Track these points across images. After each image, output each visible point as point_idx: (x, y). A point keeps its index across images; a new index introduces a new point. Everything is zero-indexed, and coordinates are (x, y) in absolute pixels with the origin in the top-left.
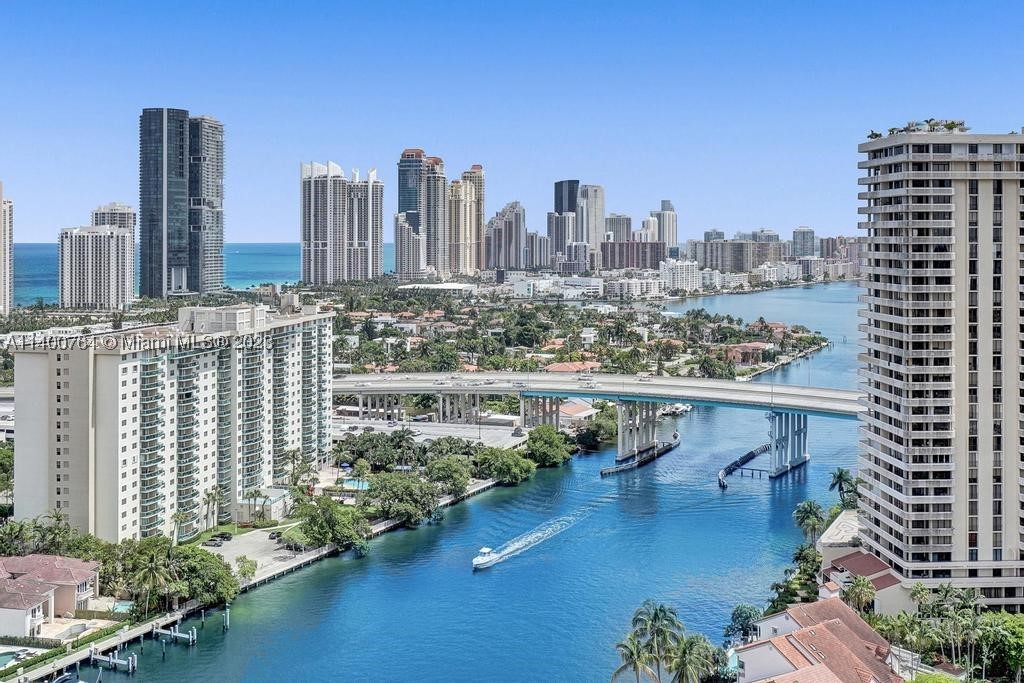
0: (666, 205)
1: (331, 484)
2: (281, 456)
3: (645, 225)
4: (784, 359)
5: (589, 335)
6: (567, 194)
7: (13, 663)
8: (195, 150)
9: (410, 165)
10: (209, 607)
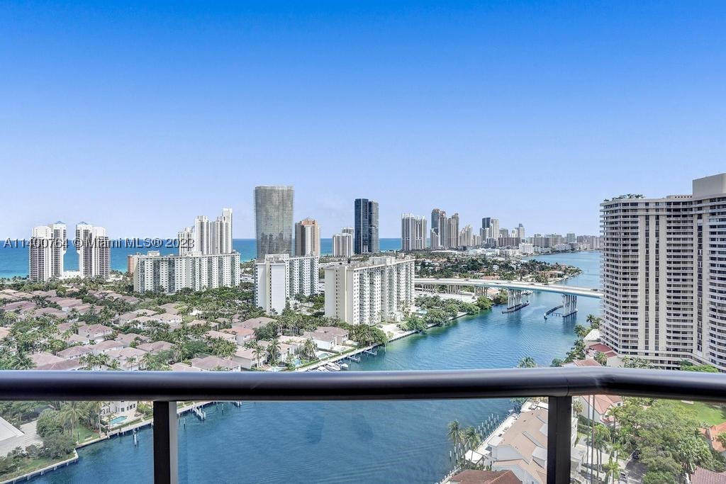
0: (520, 225)
1: (415, 311)
2: (399, 302)
3: (513, 232)
4: (566, 277)
5: (496, 267)
6: (486, 222)
7: (326, 356)
8: (370, 211)
9: (436, 215)
10: (381, 345)
